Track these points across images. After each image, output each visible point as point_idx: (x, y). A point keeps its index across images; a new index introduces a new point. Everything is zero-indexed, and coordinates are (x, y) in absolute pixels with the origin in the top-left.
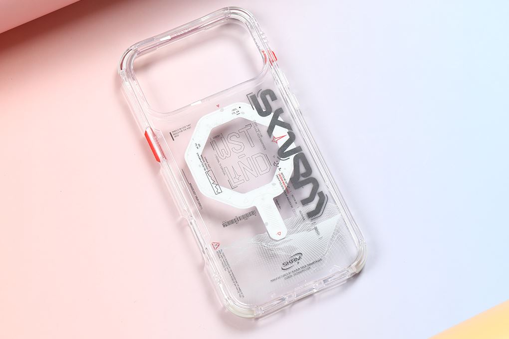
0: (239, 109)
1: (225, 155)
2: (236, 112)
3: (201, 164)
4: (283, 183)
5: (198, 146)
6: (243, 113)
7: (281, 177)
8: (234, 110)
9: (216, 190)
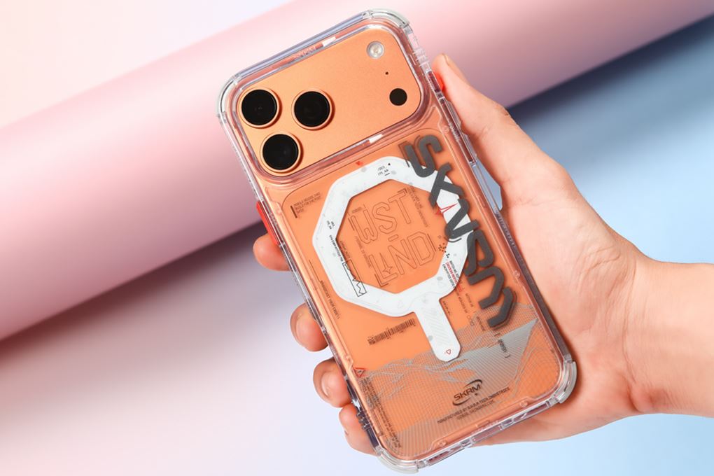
0: (388, 167)
1: (370, 237)
2: (383, 172)
3: (336, 252)
4: (453, 276)
5: (331, 225)
6: (394, 173)
7: (450, 267)
8: (381, 168)
9: (358, 290)
